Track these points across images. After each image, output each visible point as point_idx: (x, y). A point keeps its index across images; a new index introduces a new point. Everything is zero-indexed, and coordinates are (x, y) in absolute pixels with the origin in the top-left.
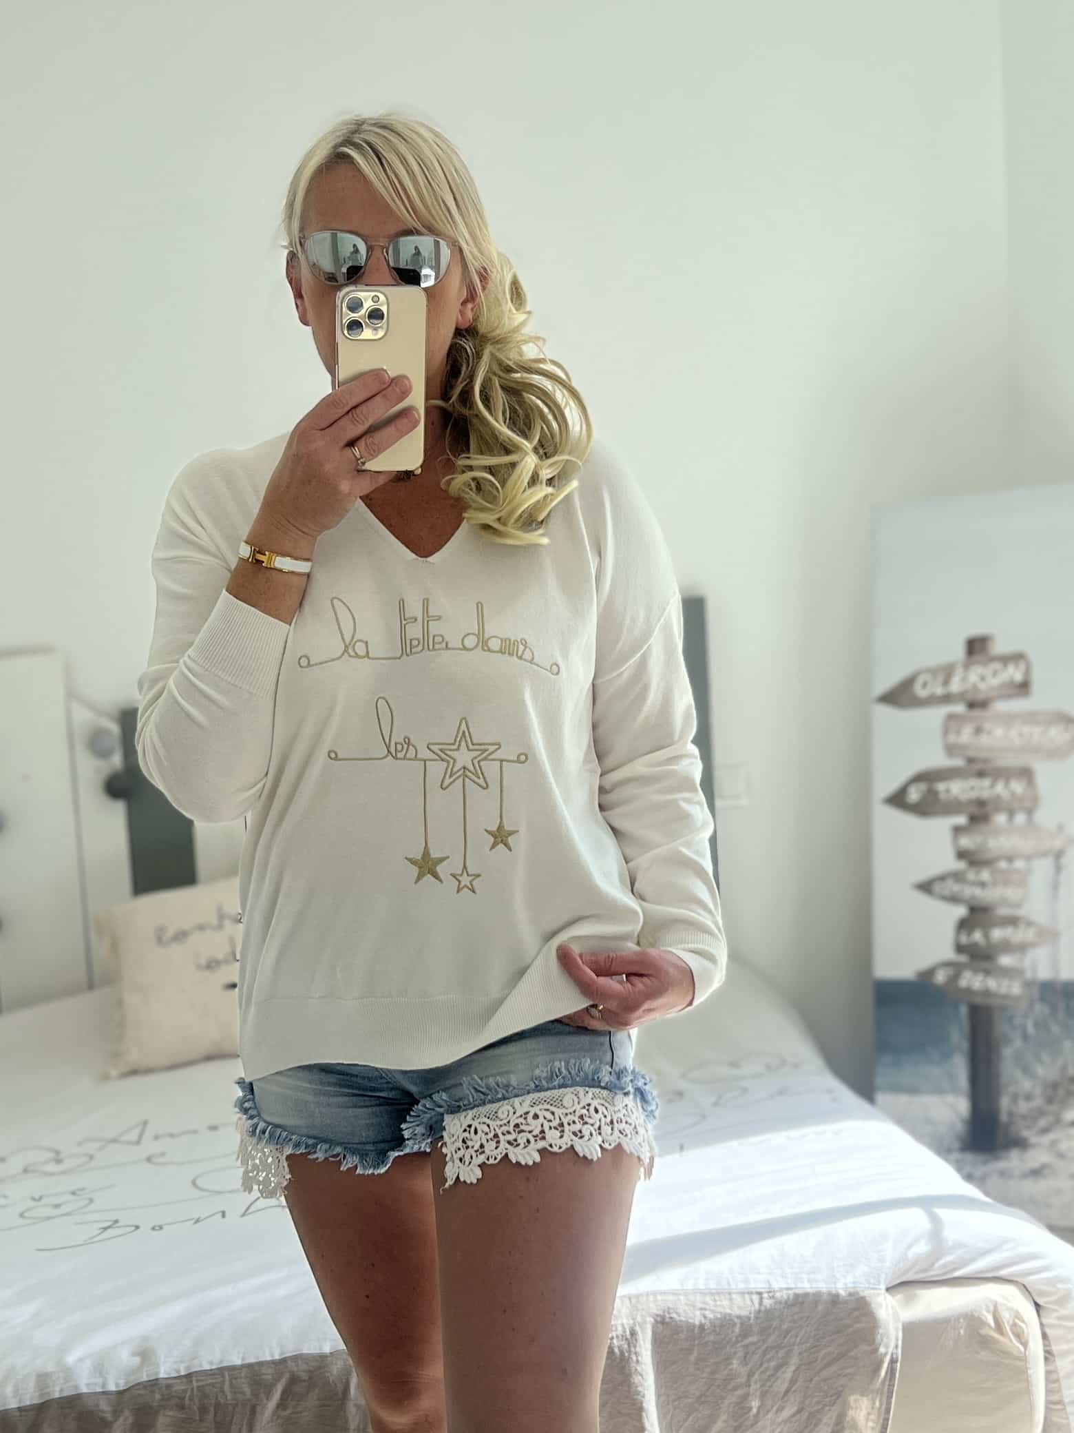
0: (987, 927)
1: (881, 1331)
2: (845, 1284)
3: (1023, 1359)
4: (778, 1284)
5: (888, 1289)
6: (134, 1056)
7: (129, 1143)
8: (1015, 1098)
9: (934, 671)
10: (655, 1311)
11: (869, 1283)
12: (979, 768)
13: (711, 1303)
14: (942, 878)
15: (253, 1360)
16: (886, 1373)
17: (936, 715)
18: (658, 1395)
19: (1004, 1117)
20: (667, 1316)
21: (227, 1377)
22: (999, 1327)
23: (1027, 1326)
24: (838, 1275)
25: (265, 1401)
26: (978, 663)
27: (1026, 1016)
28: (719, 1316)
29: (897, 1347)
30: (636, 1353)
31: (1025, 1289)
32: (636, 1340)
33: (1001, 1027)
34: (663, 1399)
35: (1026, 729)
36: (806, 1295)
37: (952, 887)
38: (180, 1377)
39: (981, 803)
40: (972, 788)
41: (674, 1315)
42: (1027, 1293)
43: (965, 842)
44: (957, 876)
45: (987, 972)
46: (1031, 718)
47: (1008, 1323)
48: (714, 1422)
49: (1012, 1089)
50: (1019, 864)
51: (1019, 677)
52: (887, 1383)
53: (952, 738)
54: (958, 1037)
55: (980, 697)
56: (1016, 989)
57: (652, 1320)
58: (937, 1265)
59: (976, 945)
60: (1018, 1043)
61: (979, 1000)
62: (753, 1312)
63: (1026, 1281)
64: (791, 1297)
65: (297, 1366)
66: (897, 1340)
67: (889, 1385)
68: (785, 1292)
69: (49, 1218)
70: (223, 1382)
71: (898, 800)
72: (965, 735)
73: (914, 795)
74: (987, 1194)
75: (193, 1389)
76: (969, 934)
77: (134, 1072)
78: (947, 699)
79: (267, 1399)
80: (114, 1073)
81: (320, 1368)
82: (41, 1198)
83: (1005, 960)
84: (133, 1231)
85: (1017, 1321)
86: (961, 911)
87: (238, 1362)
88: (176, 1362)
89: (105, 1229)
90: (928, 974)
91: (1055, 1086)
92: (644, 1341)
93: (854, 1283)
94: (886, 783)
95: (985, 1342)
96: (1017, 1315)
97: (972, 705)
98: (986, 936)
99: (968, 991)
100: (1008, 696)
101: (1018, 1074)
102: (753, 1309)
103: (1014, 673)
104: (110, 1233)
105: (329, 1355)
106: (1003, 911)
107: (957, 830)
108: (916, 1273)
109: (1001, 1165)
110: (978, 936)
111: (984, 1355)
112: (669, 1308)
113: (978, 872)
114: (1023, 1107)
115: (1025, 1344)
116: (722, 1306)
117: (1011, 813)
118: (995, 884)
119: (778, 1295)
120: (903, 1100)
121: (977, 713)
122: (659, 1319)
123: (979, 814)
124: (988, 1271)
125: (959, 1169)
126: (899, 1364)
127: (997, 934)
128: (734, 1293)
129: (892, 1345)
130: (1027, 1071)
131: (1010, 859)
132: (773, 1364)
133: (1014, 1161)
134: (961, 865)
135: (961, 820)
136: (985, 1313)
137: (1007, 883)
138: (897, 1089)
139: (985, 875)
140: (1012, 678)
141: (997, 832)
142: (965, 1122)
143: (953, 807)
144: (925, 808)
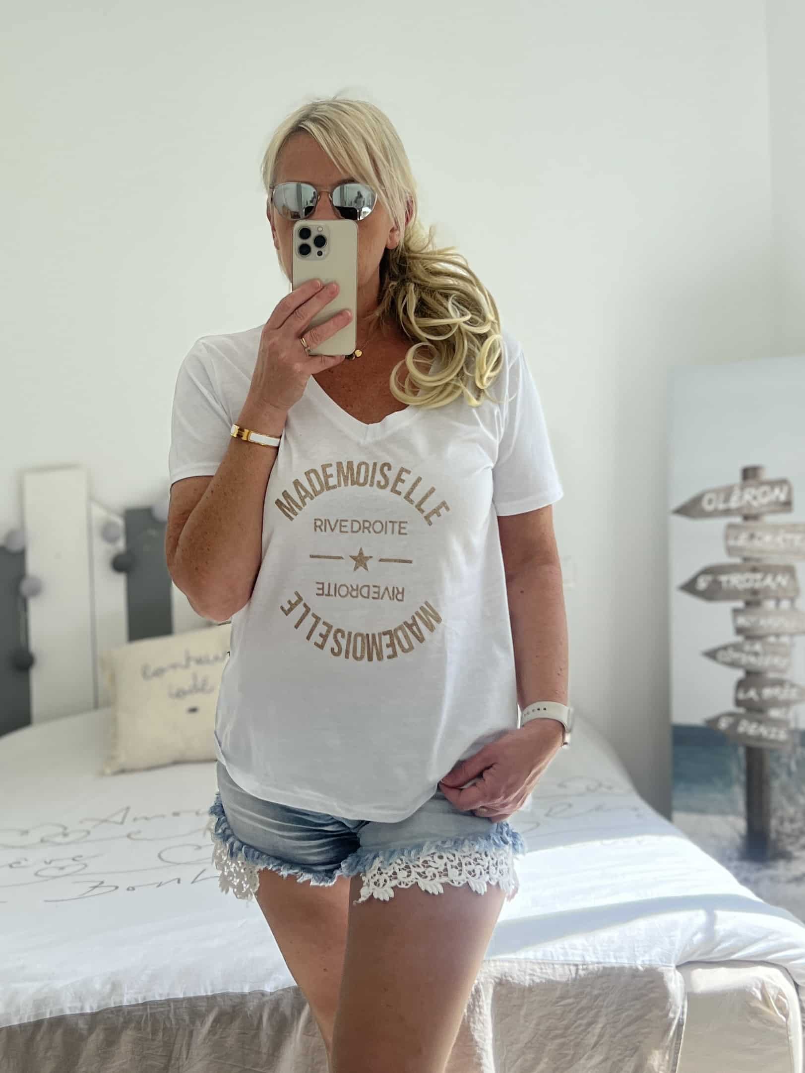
0: (760, 687)
1: (670, 1000)
2: (643, 961)
3: (786, 1027)
4: (590, 958)
5: (678, 967)
6: (123, 759)
7: (116, 823)
8: (782, 821)
9: (717, 491)
10: (495, 974)
11: (662, 961)
12: (752, 565)
13: (538, 970)
14: (725, 648)
15: (192, 995)
16: (674, 1033)
17: (719, 524)
18: (495, 1040)
19: (773, 836)
20: (504, 978)
21: (172, 1007)
22: (765, 1000)
23: (787, 1000)
24: (637, 953)
25: (199, 1027)
26: (751, 486)
27: (790, 757)
28: (544, 981)
29: (683, 1013)
30: (479, 1007)
31: (787, 972)
32: (480, 996)
33: (771, 764)
34: (498, 1043)
35: (789, 536)
36: (613, 968)
37: (733, 655)
38: (138, 1005)
39: (754, 592)
40: (747, 581)
41: (510, 979)
42: (787, 974)
43: (742, 621)
44: (737, 647)
45: (760, 722)
46: (793, 528)
47: (773, 999)
48: (538, 1064)
49: (779, 813)
50: (785, 639)
51: (783, 497)
52: (674, 1042)
53: (732, 543)
54: (737, 769)
55: (754, 512)
56: (782, 736)
57: (493, 981)
58: (716, 950)
59: (751, 699)
60: (784, 777)
61: (754, 743)
62: (570, 979)
63: (786, 965)
64: (601, 969)
65: (224, 1001)
66: (683, 1007)
67: (676, 1044)
68: (596, 965)
69: (55, 877)
70: (169, 1011)
71: (690, 587)
72: (742, 541)
73: (702, 584)
74: (758, 895)
75: (147, 1016)
76: (746, 691)
77: (123, 771)
78: (727, 512)
79: (201, 1026)
80: (108, 771)
81: (241, 1003)
82: (50, 863)
83: (774, 713)
84: (113, 891)
85: (781, 998)
86: (740, 674)
87: (181, 996)
88: (136, 993)
89: (95, 887)
90: (713, 722)
92: (486, 997)
93: (650, 961)
94: (681, 574)
95: (755, 1013)
96: (781, 993)
97: (746, 518)
98: (759, 694)
99: (745, 735)
100: (773, 512)
101: (784, 802)
102: (570, 977)
103: (780, 494)
104: (97, 891)
105: (248, 994)
106: (771, 675)
107: (736, 612)
108: (701, 955)
109: (770, 872)
110: (752, 694)
111: (754, 1022)
112: (505, 973)
113: (752, 645)
114: (788, 827)
115: (787, 1016)
116: (547, 973)
117: (778, 601)
118: (765, 654)
119: (591, 967)
120: (693, 819)
121: (751, 523)
122: (497, 980)
123: (753, 600)
124: (757, 956)
125: (736, 875)
126: (684, 1027)
127: (767, 692)
128: (557, 964)
129: (679, 1011)
130: (791, 799)
131: (778, 635)
132: (585, 1021)
133: (781, 869)
134: (739, 639)
135: (740, 604)
136: (754, 989)
137: (775, 653)
138: (689, 809)
139: (758, 647)
140: (777, 498)
141: (767, 614)
142: (741, 837)
143: (732, 594)
144: (711, 594)
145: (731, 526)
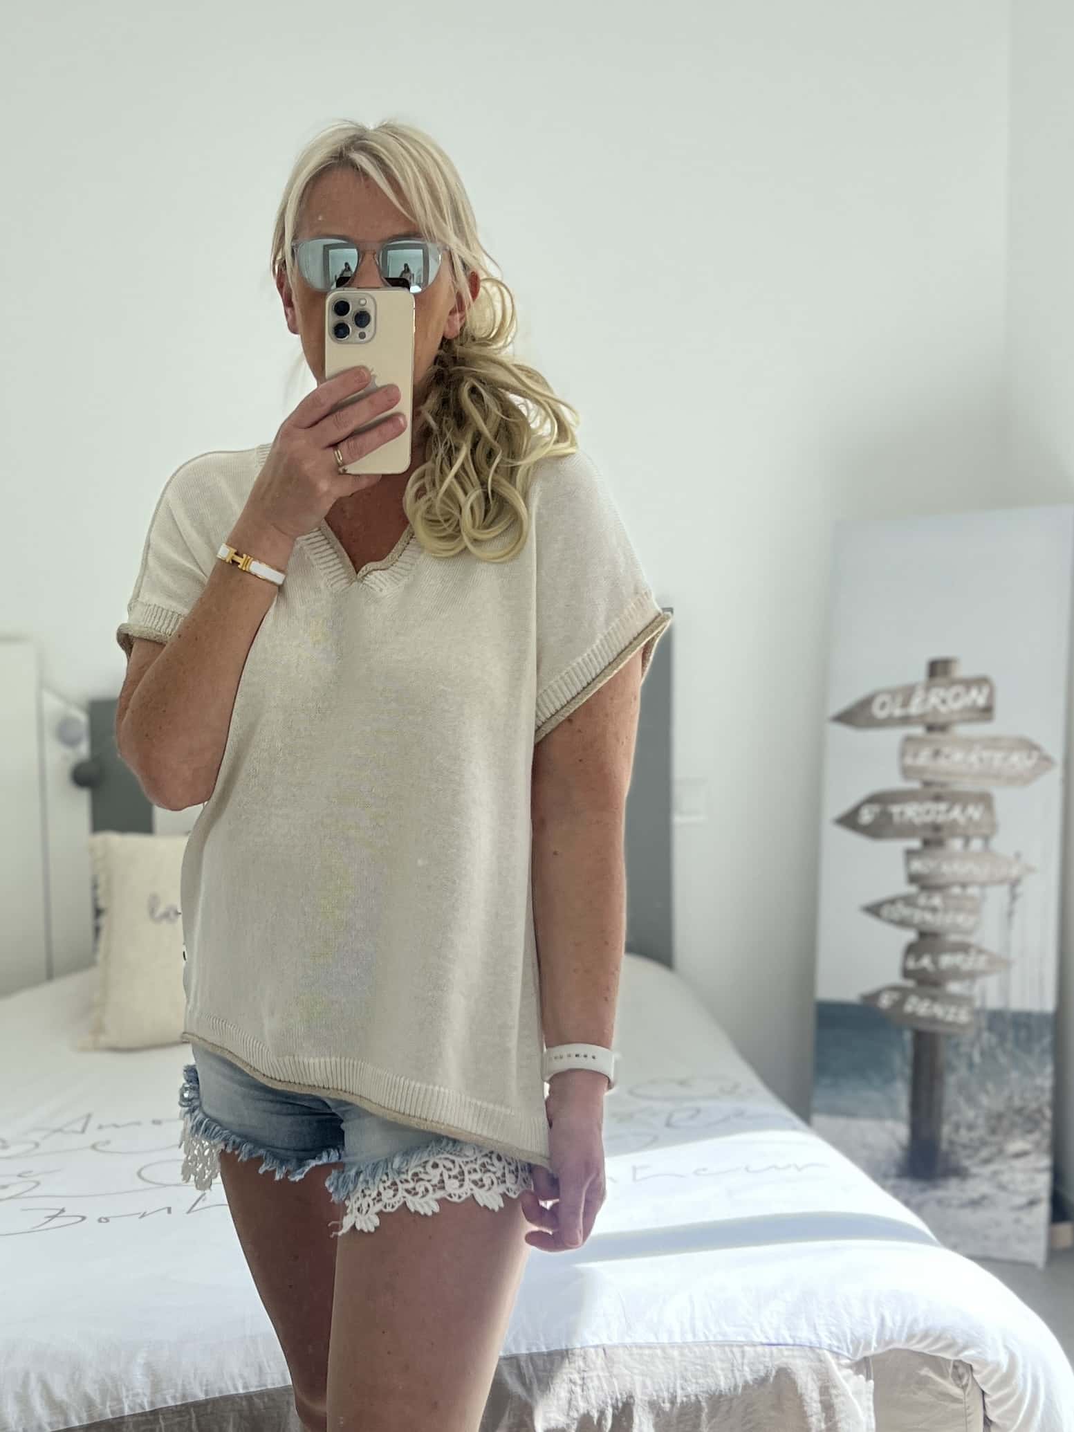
0: (936, 952)
7: (73, 1132)
8: (957, 1127)
9: (893, 693)
12: (935, 792)
14: (892, 902)
17: (895, 735)
19: (944, 1146)
26: (935, 686)
35: (986, 754)
37: (902, 911)
39: (936, 828)
40: (928, 812)
43: (917, 866)
44: (908, 901)
45: (934, 999)
46: (993, 743)
50: (973, 891)
51: (981, 701)
53: (909, 761)
54: (901, 1062)
55: (941, 720)
56: (963, 1017)
59: (924, 970)
61: (924, 1027)
71: (849, 821)
72: (923, 758)
73: (866, 816)
76: (918, 958)
78: (906, 720)
83: (954, 987)
84: (79, 1222)
86: (910, 936)
90: (872, 998)
91: (1000, 1116)
94: (838, 803)
97: (931, 728)
98: (935, 962)
99: (913, 1016)
100: (969, 721)
103: (978, 697)
106: (954, 938)
107: (910, 854)
109: (940, 1193)
110: (926, 962)
113: (929, 897)
117: (967, 840)
118: (946, 910)
121: (936, 736)
123: (934, 838)
127: (946, 960)
133: (952, 1190)
134: (913, 889)
135: (915, 844)
137: (959, 909)
138: (833, 1111)
139: (937, 901)
140: (974, 702)
141: (952, 857)
142: (903, 1148)
143: (906, 830)
144: (877, 830)
145: (909, 739)
